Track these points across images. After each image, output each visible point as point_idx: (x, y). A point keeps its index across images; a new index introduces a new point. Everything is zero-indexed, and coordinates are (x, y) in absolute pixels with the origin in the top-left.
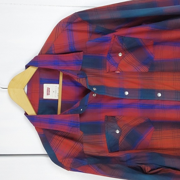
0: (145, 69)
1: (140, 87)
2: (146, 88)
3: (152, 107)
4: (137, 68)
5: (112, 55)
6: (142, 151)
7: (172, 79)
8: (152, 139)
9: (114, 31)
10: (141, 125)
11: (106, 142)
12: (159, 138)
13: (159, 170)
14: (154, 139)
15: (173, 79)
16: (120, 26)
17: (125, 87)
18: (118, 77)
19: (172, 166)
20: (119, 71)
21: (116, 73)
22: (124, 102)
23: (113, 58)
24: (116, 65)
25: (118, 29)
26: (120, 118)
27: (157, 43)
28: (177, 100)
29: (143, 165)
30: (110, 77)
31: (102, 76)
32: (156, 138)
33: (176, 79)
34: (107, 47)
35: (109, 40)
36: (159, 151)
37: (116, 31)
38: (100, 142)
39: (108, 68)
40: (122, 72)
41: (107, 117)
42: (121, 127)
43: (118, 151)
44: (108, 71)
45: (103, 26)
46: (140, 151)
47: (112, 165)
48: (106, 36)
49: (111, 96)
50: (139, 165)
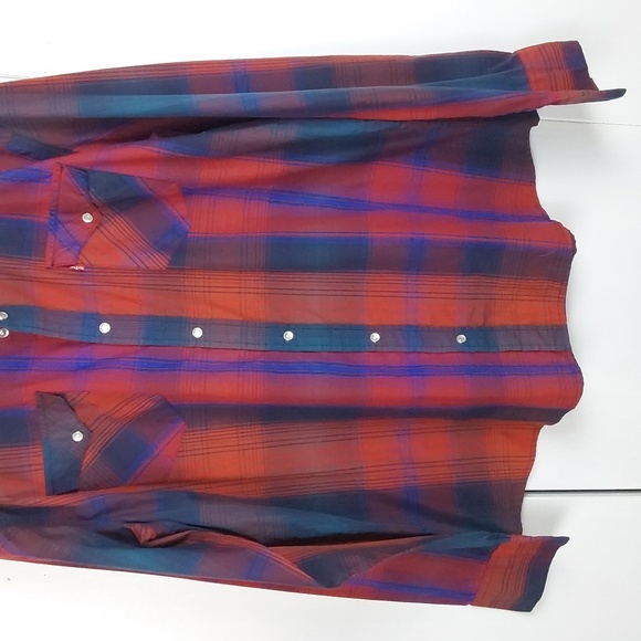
0: (159, 261)
1: (145, 311)
2: (163, 314)
3: (174, 366)
4: (135, 259)
5: (62, 218)
6: (151, 488)
7: (235, 290)
8: (181, 454)
9: (67, 151)
10: (146, 417)
11: (42, 467)
12: (200, 452)
13: (179, 535)
14: (185, 453)
15: (238, 290)
16: (84, 138)
17: (102, 311)
18: (80, 282)
19: (216, 524)
20: (83, 264)
21: (74, 270)
22: (97, 354)
23: (67, 226)
24: (78, 246)
25: (80, 144)
26: (79, 398)
27: (190, 191)
28: (244, 347)
29: (138, 526)
30: (59, 281)
31: (32, 280)
32: (193, 453)
33: (248, 290)
34: (42, 194)
35: (46, 177)
36: (199, 486)
37: (75, 150)
38: (26, 469)
39: (49, 255)
40: (90, 267)
41: (41, 395)
42: (89, 423)
43: (76, 491)
44: (48, 264)
45: (34, 135)
46: (143, 488)
47: (49, 530)
48: (36, 165)
49: (56, 336)
50: (125, 525)
